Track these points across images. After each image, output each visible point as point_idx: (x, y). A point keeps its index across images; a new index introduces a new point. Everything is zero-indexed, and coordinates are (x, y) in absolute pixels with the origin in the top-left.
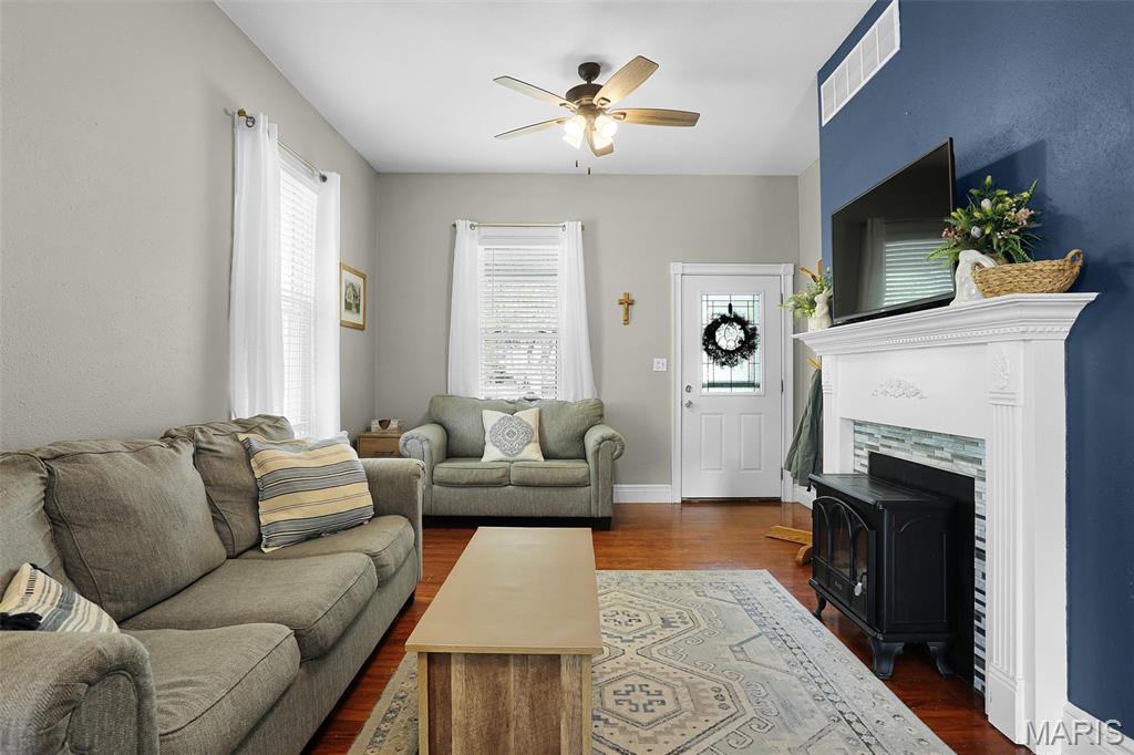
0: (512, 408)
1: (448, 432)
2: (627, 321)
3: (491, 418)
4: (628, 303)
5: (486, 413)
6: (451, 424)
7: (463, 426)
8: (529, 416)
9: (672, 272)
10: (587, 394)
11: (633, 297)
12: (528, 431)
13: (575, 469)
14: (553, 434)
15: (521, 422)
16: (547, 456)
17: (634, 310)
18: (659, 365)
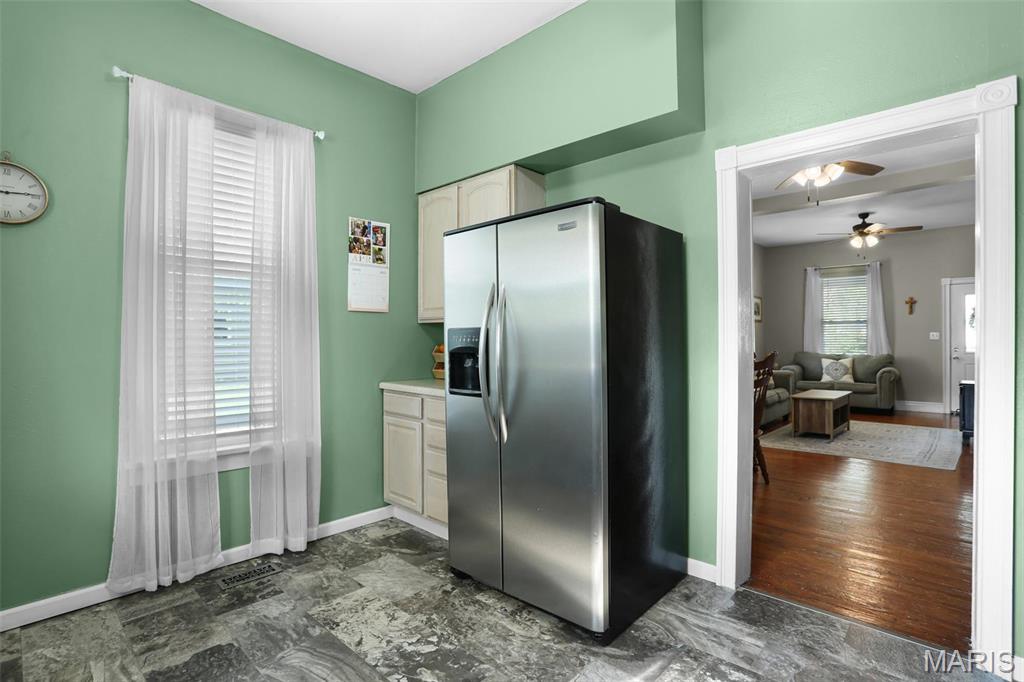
0: (837, 358)
1: (803, 368)
2: (911, 312)
3: (826, 362)
4: (912, 303)
5: (823, 360)
6: (805, 365)
7: (811, 365)
8: (847, 362)
9: (943, 284)
10: (885, 351)
11: (916, 299)
12: (846, 369)
13: (870, 387)
14: (860, 370)
15: (842, 364)
16: (856, 381)
17: (917, 307)
18: (934, 336)
